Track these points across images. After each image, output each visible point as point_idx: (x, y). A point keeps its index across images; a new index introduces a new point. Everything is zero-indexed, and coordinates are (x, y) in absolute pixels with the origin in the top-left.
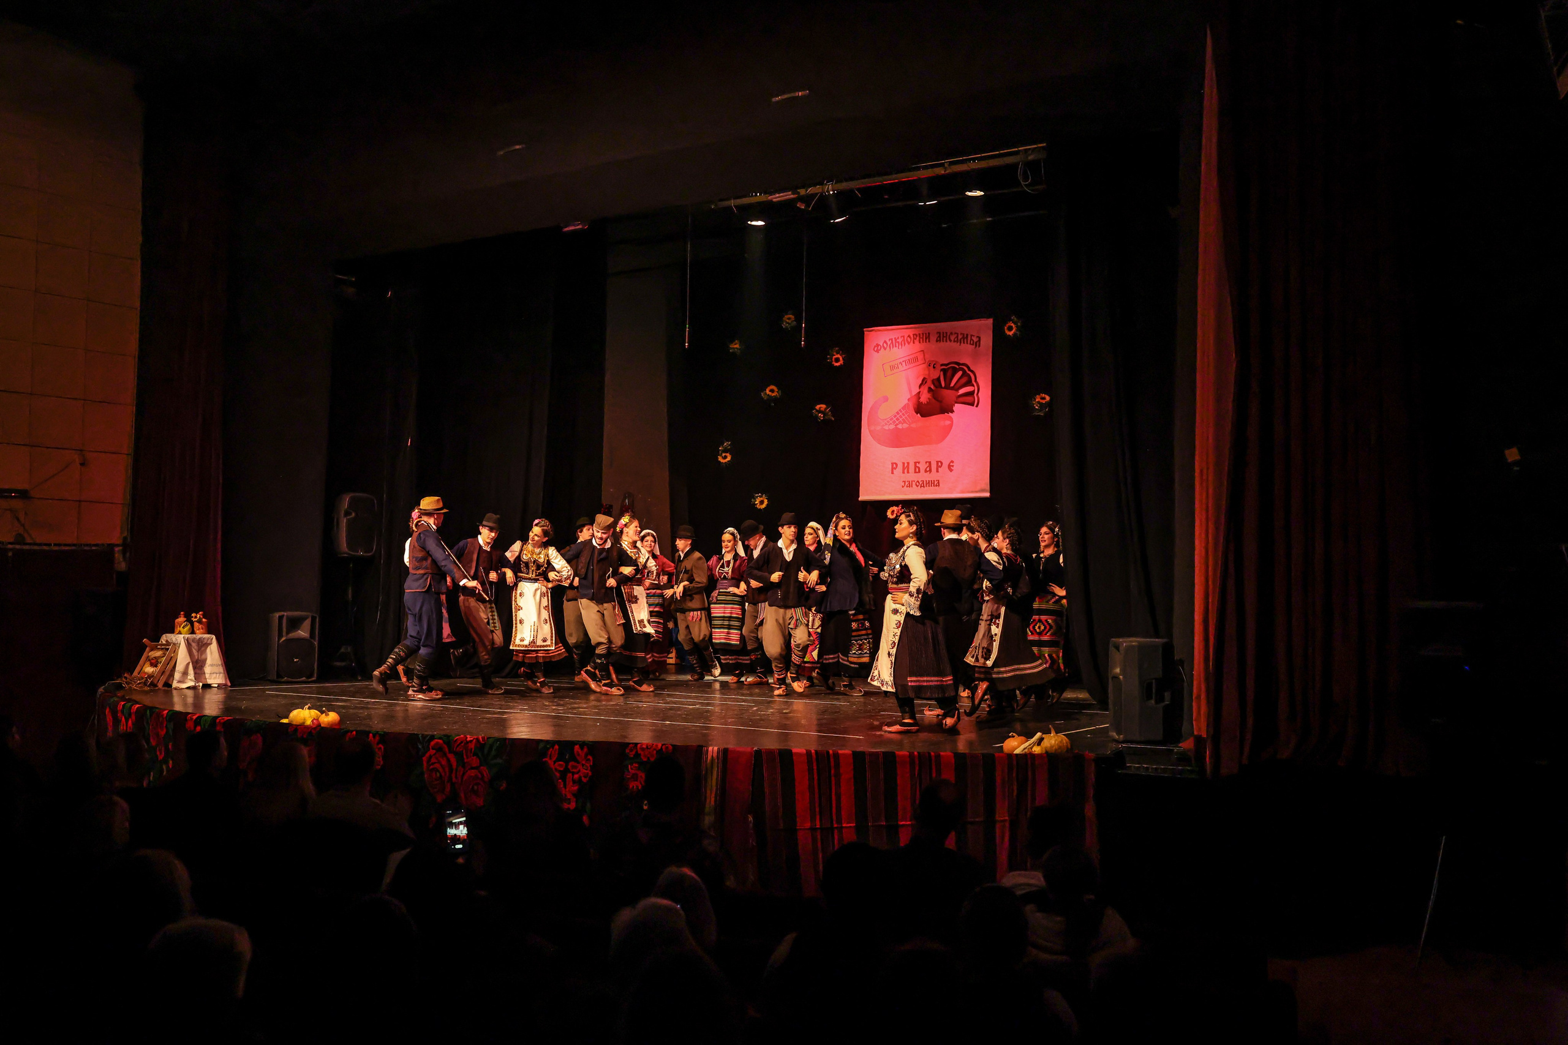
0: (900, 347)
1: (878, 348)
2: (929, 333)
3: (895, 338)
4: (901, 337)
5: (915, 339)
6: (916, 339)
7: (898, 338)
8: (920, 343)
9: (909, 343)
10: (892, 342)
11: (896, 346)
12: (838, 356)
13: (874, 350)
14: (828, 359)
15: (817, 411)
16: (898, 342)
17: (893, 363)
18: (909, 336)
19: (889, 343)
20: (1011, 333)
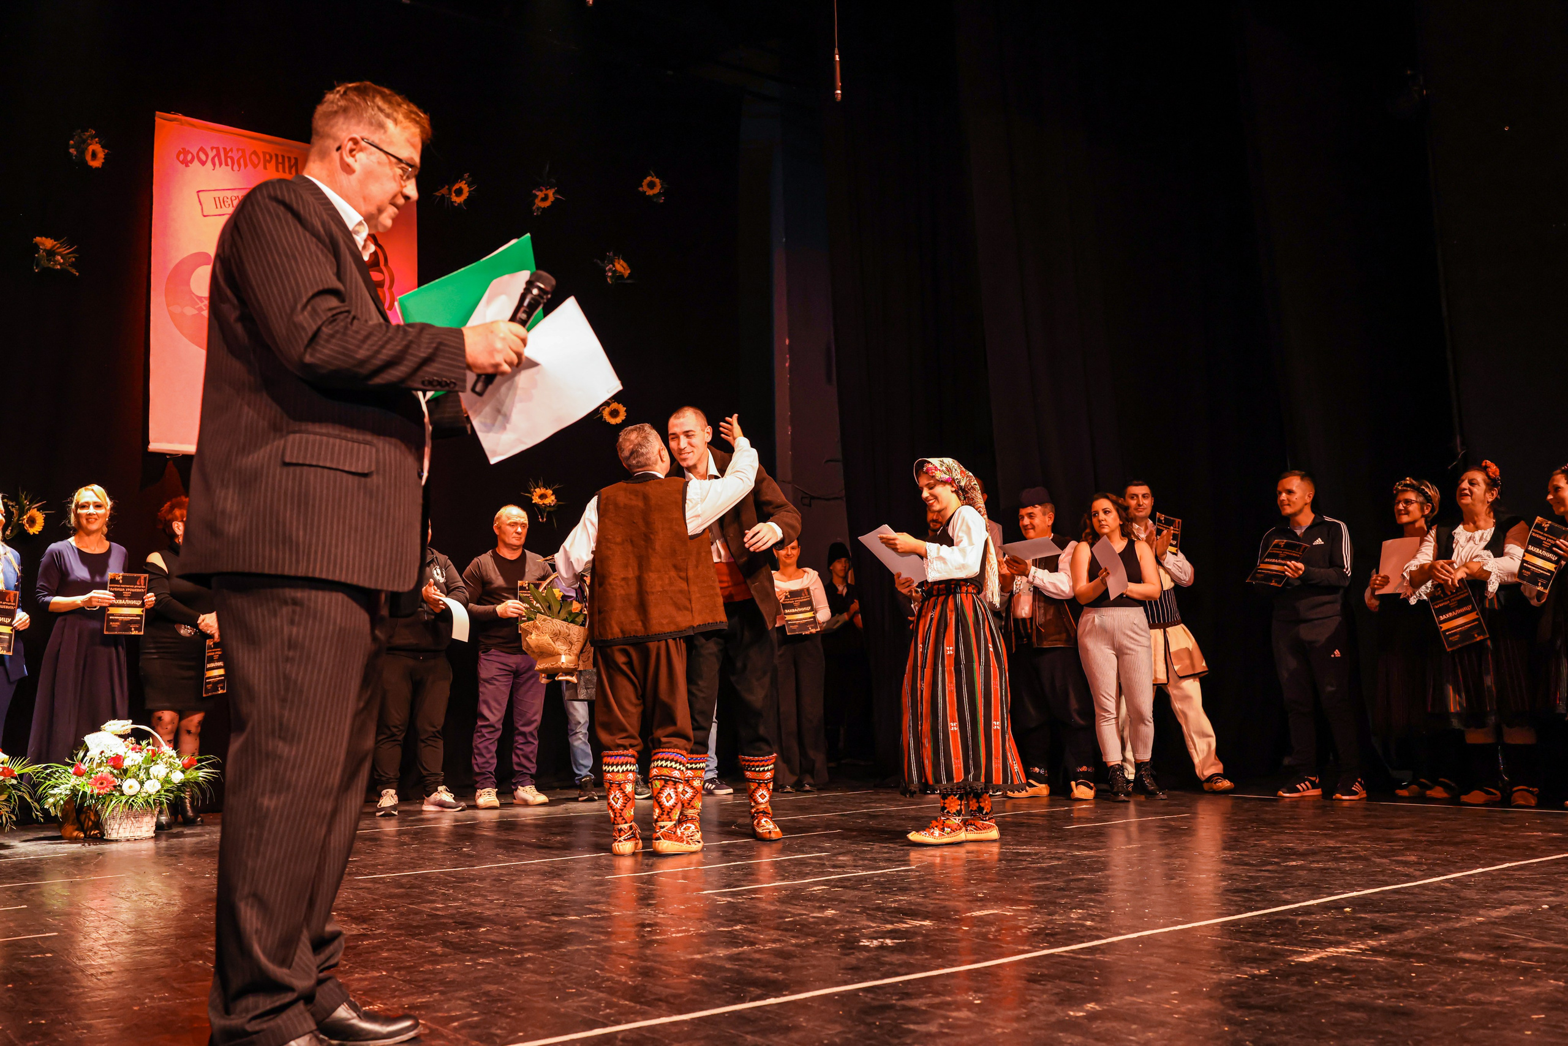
0: (236, 167)
1: (185, 157)
2: (296, 159)
3: (225, 149)
4: (238, 150)
5: (266, 162)
6: (270, 162)
7: (231, 150)
8: (277, 170)
9: (255, 166)
10: (218, 155)
11: (227, 165)
12: (95, 147)
13: (178, 158)
14: (68, 147)
15: (45, 250)
16: (232, 159)
17: (221, 194)
18: (255, 153)
19: (211, 154)
20: (458, 200)
